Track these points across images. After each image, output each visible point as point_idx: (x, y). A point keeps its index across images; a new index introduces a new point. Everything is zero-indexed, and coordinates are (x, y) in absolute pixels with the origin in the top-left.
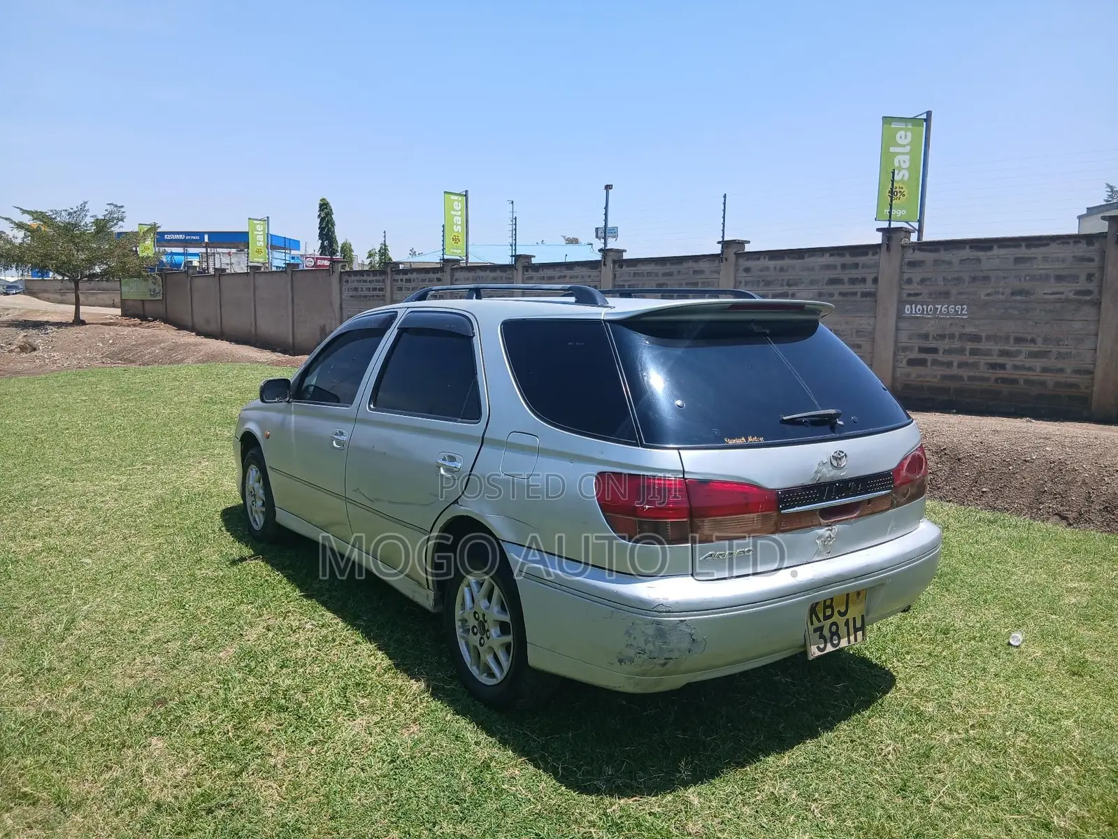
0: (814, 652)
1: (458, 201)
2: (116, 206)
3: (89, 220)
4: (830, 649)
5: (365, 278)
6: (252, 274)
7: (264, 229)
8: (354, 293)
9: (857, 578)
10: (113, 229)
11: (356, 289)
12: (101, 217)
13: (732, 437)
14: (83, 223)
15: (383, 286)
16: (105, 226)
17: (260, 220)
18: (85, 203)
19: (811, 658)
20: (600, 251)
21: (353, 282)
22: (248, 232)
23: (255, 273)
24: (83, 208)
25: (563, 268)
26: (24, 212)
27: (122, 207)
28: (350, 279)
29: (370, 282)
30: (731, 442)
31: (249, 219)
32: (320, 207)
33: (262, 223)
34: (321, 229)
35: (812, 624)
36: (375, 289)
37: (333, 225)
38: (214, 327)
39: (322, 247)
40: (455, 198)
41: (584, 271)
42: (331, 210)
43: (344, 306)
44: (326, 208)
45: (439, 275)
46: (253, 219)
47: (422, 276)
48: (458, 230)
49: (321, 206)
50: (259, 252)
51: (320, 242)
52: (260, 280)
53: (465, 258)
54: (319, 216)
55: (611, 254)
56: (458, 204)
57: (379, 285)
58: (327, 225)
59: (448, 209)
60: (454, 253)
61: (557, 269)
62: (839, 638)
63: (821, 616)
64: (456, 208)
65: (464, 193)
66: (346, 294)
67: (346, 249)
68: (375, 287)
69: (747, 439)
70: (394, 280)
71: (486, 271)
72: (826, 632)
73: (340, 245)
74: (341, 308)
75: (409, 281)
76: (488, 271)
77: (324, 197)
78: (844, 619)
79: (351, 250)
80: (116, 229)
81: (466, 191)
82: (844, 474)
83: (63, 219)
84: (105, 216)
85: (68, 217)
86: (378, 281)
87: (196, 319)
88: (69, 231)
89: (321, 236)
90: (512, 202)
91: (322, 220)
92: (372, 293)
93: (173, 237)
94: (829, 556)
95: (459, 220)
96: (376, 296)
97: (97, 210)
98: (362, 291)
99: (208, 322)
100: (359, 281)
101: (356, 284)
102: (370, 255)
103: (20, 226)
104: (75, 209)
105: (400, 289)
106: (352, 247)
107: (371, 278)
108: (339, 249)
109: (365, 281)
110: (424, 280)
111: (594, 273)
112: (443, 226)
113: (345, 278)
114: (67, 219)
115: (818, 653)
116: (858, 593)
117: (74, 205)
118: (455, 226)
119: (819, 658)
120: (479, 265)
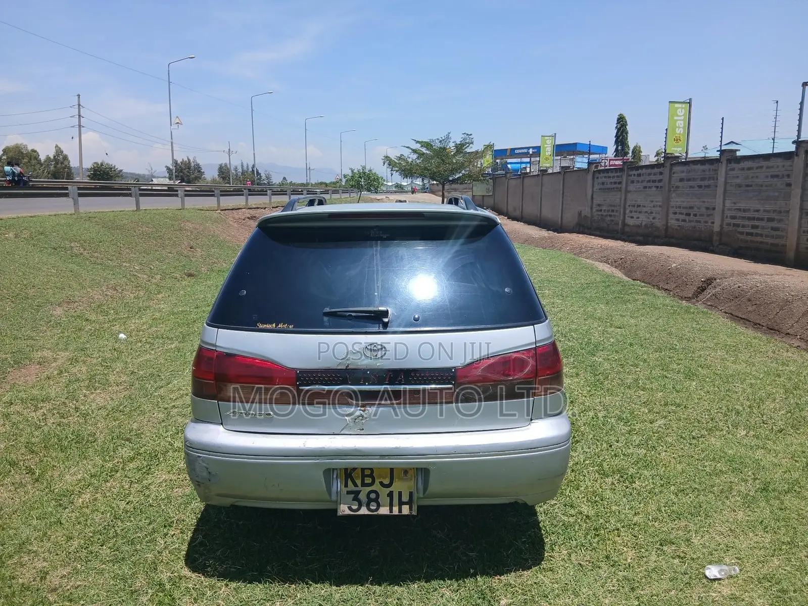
0: (344, 510)
1: (682, 108)
2: (468, 135)
3: (452, 145)
4: (364, 511)
5: (610, 174)
6: (541, 175)
7: (552, 142)
8: (602, 187)
9: (382, 456)
10: (466, 150)
11: (603, 183)
12: (458, 143)
13: (263, 323)
14: (448, 147)
15: (621, 180)
16: (461, 148)
17: (549, 136)
18: (449, 133)
19: (340, 513)
20: (793, 142)
21: (602, 178)
22: (540, 147)
23: (543, 175)
24: (448, 137)
25: (761, 159)
26: (418, 142)
27: (471, 135)
28: (600, 176)
29: (614, 177)
30: (261, 326)
31: (542, 136)
32: (618, 121)
33: (551, 138)
34: (617, 136)
35: (346, 486)
36: (615, 183)
37: (627, 133)
38: (517, 213)
39: (616, 150)
40: (680, 105)
41: (779, 162)
42: (626, 122)
43: (594, 196)
44: (622, 121)
45: (661, 170)
46: (544, 136)
47: (649, 171)
48: (680, 131)
49: (618, 119)
50: (547, 159)
51: (615, 146)
52: (546, 178)
53: (685, 155)
54: (616, 127)
55: (803, 145)
56: (681, 111)
57: (618, 180)
58: (622, 132)
59: (672, 116)
60: (676, 150)
61: (757, 161)
62: (379, 506)
63: (359, 482)
64: (679, 114)
65: (688, 101)
66: (597, 187)
67: (637, 151)
68: (616, 181)
69: (277, 325)
70: (629, 175)
71: (697, 164)
72: (363, 497)
73: (631, 148)
74: (592, 198)
75: (639, 175)
76: (699, 165)
77: (622, 113)
78: (388, 490)
79: (640, 152)
80: (468, 150)
81: (690, 99)
82: (380, 364)
83: (438, 145)
84: (461, 141)
85: (439, 144)
86: (618, 177)
87: (509, 208)
88: (441, 153)
89: (617, 142)
90: (777, 102)
91: (619, 130)
92: (615, 186)
93: (520, 151)
94: (362, 432)
95: (681, 123)
96: (616, 188)
97: (457, 138)
98: (607, 184)
99: (515, 209)
100: (605, 177)
101: (604, 180)
102: (658, 154)
103: (414, 151)
104: (443, 138)
105: (633, 182)
106: (642, 149)
107: (614, 174)
108: (630, 152)
109: (609, 177)
110: (650, 174)
111: (788, 163)
112: (666, 130)
113: (597, 175)
114: (439, 145)
115: (348, 512)
116: (406, 472)
117: (442, 135)
118: (677, 129)
119: (349, 516)
120: (693, 160)
